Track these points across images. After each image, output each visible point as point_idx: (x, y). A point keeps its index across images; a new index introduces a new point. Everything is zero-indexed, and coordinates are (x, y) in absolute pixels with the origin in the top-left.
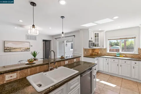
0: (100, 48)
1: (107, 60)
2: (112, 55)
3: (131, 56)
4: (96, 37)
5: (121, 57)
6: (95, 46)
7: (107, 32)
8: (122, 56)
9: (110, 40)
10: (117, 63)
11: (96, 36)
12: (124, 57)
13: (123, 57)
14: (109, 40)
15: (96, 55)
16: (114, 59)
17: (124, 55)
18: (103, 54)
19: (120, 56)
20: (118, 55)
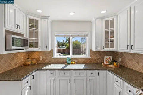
0: (40, 50)
1: (54, 75)
2: (61, 61)
4: (31, 26)
6: (31, 46)
7: (53, 22)
8: (74, 63)
9: (58, 36)
10: (68, 78)
11: (33, 24)
14: (56, 36)
15: (35, 64)
17: (76, 61)
18: (47, 61)
19: (72, 62)
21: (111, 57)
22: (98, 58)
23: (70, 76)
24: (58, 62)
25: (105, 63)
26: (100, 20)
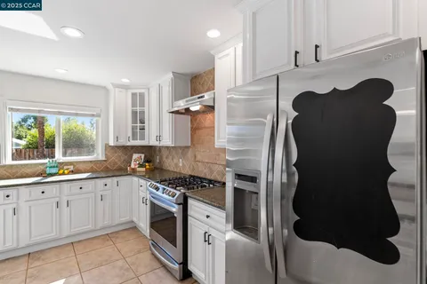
1: (13, 198)
3: (88, 166)
5: (63, 174)
8: (66, 172)
9: (18, 110)
10: (53, 200)
12: (73, 172)
13: (68, 174)
16: (41, 188)
17: (71, 168)
19: (61, 172)
20: (54, 171)
21: (143, 156)
22: (122, 159)
23: (58, 195)
24: (18, 174)
25: (133, 166)
26: (124, 90)
